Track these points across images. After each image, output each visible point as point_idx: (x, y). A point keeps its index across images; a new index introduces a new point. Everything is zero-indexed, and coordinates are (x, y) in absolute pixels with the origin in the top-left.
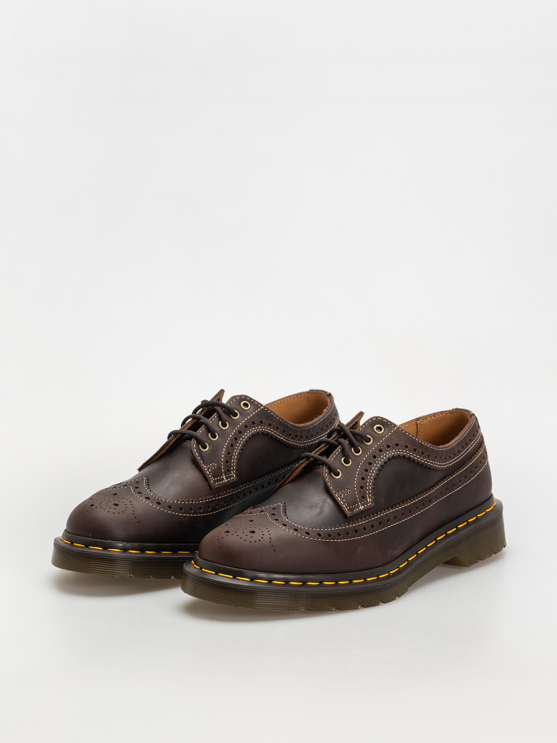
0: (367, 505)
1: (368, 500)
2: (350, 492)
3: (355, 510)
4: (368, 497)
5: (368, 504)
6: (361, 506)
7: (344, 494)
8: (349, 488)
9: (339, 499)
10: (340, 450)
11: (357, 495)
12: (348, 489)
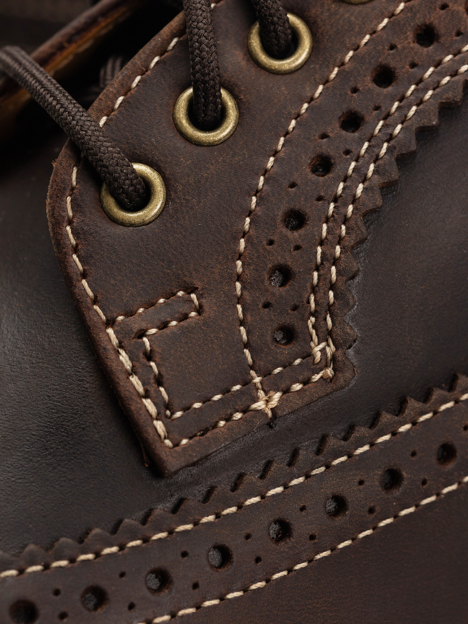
0: (306, 382)
1: (317, 350)
2: (200, 310)
3: (222, 423)
4: (314, 332)
5: (316, 377)
6: (261, 393)
7: (164, 325)
8: (198, 284)
9: (124, 357)
10: (175, 40)
11: (242, 328)
12: (194, 290)
